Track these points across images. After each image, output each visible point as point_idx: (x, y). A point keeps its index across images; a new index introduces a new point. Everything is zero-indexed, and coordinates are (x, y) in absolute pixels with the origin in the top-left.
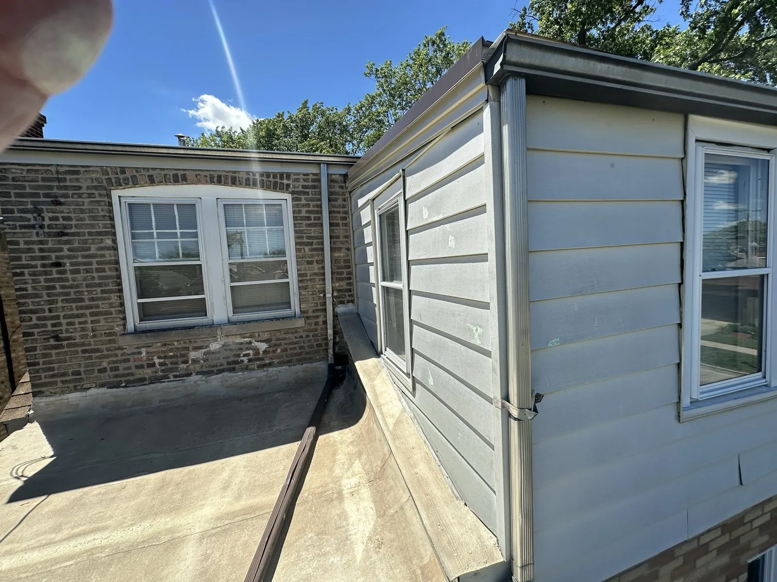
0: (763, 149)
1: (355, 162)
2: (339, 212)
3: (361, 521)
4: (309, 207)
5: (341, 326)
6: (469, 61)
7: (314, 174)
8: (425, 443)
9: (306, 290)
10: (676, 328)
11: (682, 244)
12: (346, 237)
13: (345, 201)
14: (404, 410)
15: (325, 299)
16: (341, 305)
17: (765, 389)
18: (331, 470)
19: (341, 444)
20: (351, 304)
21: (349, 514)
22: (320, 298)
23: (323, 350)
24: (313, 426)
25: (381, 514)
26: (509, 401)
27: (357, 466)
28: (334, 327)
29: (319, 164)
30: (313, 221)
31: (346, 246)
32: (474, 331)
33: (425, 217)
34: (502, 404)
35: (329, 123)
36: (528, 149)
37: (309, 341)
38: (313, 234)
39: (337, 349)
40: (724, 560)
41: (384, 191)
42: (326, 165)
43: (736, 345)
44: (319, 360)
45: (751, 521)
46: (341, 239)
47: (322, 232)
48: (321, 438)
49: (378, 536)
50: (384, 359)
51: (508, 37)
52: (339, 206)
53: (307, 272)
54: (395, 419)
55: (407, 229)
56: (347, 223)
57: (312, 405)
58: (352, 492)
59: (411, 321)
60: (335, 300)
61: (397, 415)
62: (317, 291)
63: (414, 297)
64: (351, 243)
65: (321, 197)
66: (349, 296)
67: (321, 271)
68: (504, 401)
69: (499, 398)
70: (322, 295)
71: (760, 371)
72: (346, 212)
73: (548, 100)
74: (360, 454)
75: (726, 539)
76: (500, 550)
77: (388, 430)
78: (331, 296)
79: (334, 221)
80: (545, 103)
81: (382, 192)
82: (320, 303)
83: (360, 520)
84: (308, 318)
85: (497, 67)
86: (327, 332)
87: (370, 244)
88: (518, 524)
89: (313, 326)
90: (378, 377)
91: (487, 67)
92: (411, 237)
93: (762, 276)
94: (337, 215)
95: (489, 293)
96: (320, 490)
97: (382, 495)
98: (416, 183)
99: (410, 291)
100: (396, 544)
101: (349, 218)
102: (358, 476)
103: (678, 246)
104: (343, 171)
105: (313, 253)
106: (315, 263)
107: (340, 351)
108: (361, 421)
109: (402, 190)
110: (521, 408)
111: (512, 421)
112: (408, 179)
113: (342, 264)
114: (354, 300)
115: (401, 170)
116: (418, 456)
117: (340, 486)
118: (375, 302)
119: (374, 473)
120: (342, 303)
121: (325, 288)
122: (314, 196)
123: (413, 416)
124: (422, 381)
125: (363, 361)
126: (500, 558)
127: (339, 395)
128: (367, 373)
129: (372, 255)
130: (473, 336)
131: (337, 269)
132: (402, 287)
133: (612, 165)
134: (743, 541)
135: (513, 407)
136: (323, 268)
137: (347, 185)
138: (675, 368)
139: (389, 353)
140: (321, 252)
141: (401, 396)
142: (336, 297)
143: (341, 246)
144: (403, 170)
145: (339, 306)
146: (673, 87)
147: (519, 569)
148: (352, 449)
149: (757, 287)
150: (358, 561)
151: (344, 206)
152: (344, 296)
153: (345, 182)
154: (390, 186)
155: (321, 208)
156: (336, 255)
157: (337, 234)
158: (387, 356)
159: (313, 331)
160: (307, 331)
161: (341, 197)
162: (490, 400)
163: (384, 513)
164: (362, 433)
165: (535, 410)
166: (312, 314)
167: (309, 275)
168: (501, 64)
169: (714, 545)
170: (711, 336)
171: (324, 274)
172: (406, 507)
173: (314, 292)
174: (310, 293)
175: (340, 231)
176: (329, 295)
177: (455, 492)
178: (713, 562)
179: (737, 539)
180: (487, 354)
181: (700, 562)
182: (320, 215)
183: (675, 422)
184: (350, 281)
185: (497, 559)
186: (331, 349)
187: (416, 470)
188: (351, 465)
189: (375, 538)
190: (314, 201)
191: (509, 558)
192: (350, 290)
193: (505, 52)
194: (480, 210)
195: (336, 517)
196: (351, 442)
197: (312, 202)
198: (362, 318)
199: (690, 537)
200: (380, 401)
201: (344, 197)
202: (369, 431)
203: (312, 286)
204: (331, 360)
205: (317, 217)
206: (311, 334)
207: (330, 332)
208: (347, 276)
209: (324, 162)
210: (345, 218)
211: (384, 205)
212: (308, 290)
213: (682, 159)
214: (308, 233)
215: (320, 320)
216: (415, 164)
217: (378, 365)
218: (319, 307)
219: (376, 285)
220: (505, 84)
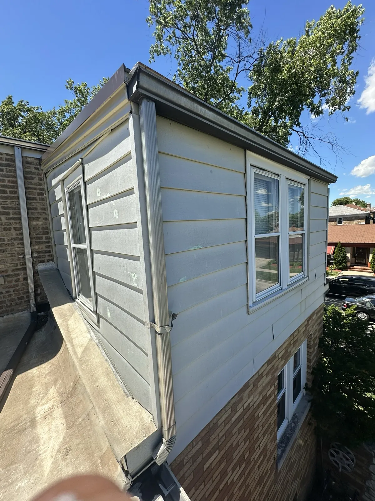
0: (277, 175)
1: (46, 150)
2: (35, 189)
3: (52, 439)
4: (3, 182)
5: (41, 281)
6: (117, 80)
7: (7, 155)
8: (106, 360)
9: (4, 253)
10: (245, 264)
11: (246, 219)
12: (44, 209)
13: (41, 180)
14: (91, 339)
15: (25, 259)
16: (41, 263)
17: (280, 291)
18: (27, 403)
19: (38, 377)
20: (51, 262)
21: (41, 436)
22: (19, 259)
23: (25, 301)
24: (10, 369)
25: (70, 426)
26: (155, 323)
27: (53, 391)
28: (35, 282)
29: (13, 146)
30: (8, 194)
31: (44, 216)
32: (133, 277)
33: (99, 195)
34: (151, 325)
35: (36, 119)
36: (159, 152)
37: (10, 296)
38: (9, 206)
39: (39, 299)
40: (269, 377)
41: (70, 174)
42: (20, 148)
43: (270, 269)
44: (22, 310)
45: (278, 356)
46: (39, 210)
47: (19, 204)
48: (18, 377)
49: (66, 446)
50: (78, 303)
51: (140, 69)
52: (35, 184)
53: (5, 237)
54: (84, 348)
55: (87, 204)
56: (44, 198)
57: (11, 350)
58: (45, 416)
59: (94, 273)
60: (35, 260)
61: (86, 344)
62: (16, 253)
63: (95, 255)
64: (48, 214)
65: (16, 175)
66: (49, 256)
67: (20, 237)
68: (151, 323)
69: (149, 321)
70: (21, 256)
71: (279, 283)
72: (43, 189)
73: (173, 124)
74: (56, 380)
75: (269, 367)
76: (155, 423)
77: (77, 358)
78: (30, 256)
79: (31, 196)
80: (171, 125)
81: (69, 175)
82: (20, 263)
83: (50, 438)
84: (7, 276)
85: (135, 89)
86: (28, 287)
87: (62, 215)
88: (164, 402)
89: (14, 283)
90: (72, 317)
91: (129, 87)
92: (90, 210)
93: (278, 236)
94: (34, 191)
95: (139, 250)
96: (12, 424)
97: (73, 409)
98: (92, 169)
99: (92, 251)
100: (81, 446)
101: (45, 194)
102: (52, 401)
103: (244, 220)
104: (38, 156)
105: (10, 221)
106: (13, 230)
107: (42, 301)
108: (59, 354)
109: (81, 175)
110: (162, 326)
111: (157, 335)
112: (86, 166)
113: (41, 230)
114: (54, 259)
115: (80, 159)
116: (100, 372)
117: (34, 413)
118: (69, 260)
119: (67, 393)
120: (43, 262)
121: (24, 250)
122: (9, 173)
123: (98, 342)
124: (103, 316)
125: (60, 307)
126: (154, 429)
127: (40, 336)
128: (62, 316)
129: (65, 223)
130: (132, 280)
131: (36, 235)
132: (87, 248)
133: (211, 172)
134: (275, 366)
135: (157, 326)
136: (22, 234)
137: (42, 167)
138: (246, 286)
139: (81, 298)
140: (19, 221)
141: (90, 328)
142: (36, 257)
143: (39, 216)
144: (82, 159)
145: (39, 264)
146: (238, 132)
147: (166, 432)
148: (48, 379)
149: (277, 243)
150: (46, 475)
151: (40, 184)
152: (44, 256)
153: (40, 165)
154: (74, 170)
155: (17, 184)
156: (35, 223)
157: (34, 207)
158: (80, 300)
159: (13, 287)
160: (7, 287)
161: (37, 177)
162: (143, 323)
163: (74, 424)
164: (59, 363)
165: (172, 326)
166: (11, 273)
167: (6, 240)
168: (137, 87)
169: (265, 372)
170: (265, 266)
171: (22, 239)
172: (91, 414)
173: (13, 255)
174: (9, 255)
175: (37, 204)
176: (28, 256)
177: (126, 391)
178: (266, 380)
179: (274, 366)
180: (140, 291)
181: (260, 383)
182: (16, 190)
183: (247, 314)
184: (49, 244)
185: (152, 430)
186: (32, 299)
187: (97, 384)
188: (47, 391)
189: (63, 448)
190: (9, 177)
191: (160, 427)
192: (49, 252)
193: (138, 79)
194: (130, 192)
195: (27, 443)
196: (48, 373)
197: (7, 178)
198: (61, 272)
199: (255, 373)
200: (72, 336)
201: (40, 177)
202: (65, 360)
203: (11, 249)
204: (33, 308)
205: (13, 191)
206: (12, 290)
207: (31, 286)
208: (46, 240)
209: (18, 146)
210: (42, 194)
211: (70, 185)
212: (7, 253)
213: (245, 174)
214: (4, 205)
215: (21, 277)
216: (89, 156)
217: (73, 307)
218: (19, 267)
219: (69, 247)
220: (142, 103)
